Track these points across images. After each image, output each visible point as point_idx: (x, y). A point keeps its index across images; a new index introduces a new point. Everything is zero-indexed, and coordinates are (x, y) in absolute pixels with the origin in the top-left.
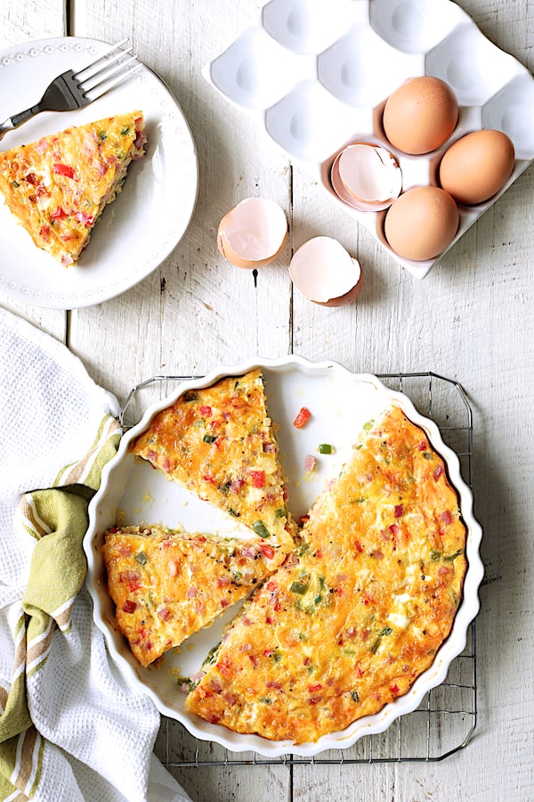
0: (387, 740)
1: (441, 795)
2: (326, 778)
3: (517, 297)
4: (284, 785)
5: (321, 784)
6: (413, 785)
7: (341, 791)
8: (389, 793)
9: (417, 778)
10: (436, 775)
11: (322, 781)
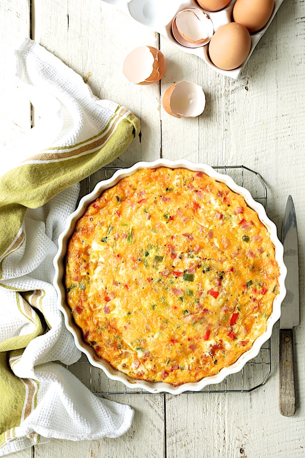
0: (220, 404)
1: (252, 435)
2: (185, 427)
3: (291, 146)
4: (161, 431)
5: (182, 430)
6: (236, 430)
7: (194, 434)
8: (222, 435)
9: (238, 426)
10: (249, 424)
11: (183, 428)
